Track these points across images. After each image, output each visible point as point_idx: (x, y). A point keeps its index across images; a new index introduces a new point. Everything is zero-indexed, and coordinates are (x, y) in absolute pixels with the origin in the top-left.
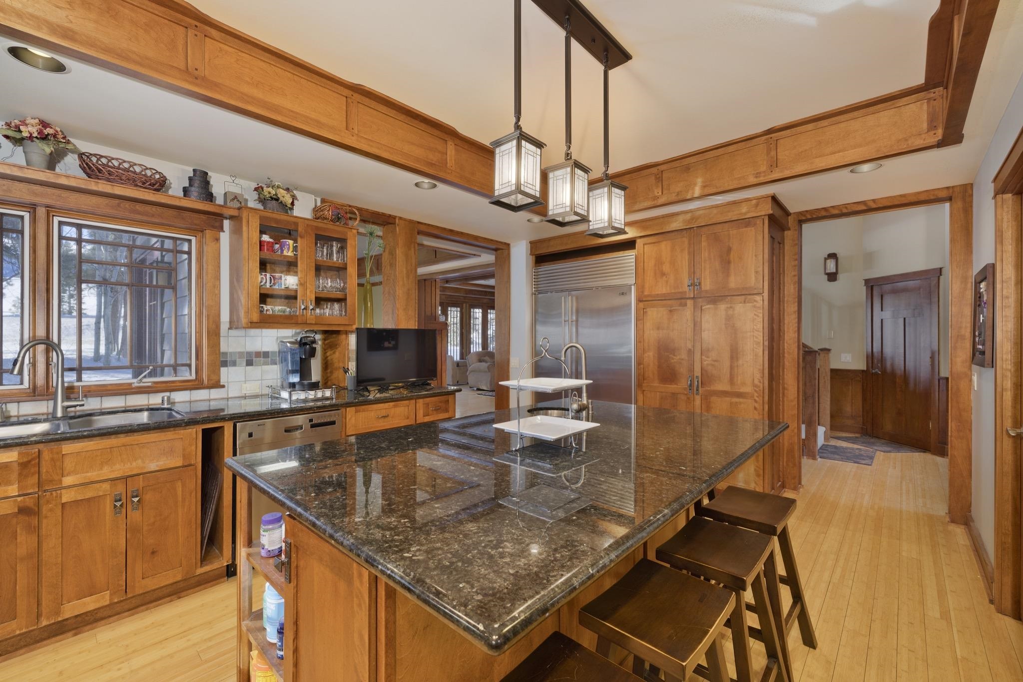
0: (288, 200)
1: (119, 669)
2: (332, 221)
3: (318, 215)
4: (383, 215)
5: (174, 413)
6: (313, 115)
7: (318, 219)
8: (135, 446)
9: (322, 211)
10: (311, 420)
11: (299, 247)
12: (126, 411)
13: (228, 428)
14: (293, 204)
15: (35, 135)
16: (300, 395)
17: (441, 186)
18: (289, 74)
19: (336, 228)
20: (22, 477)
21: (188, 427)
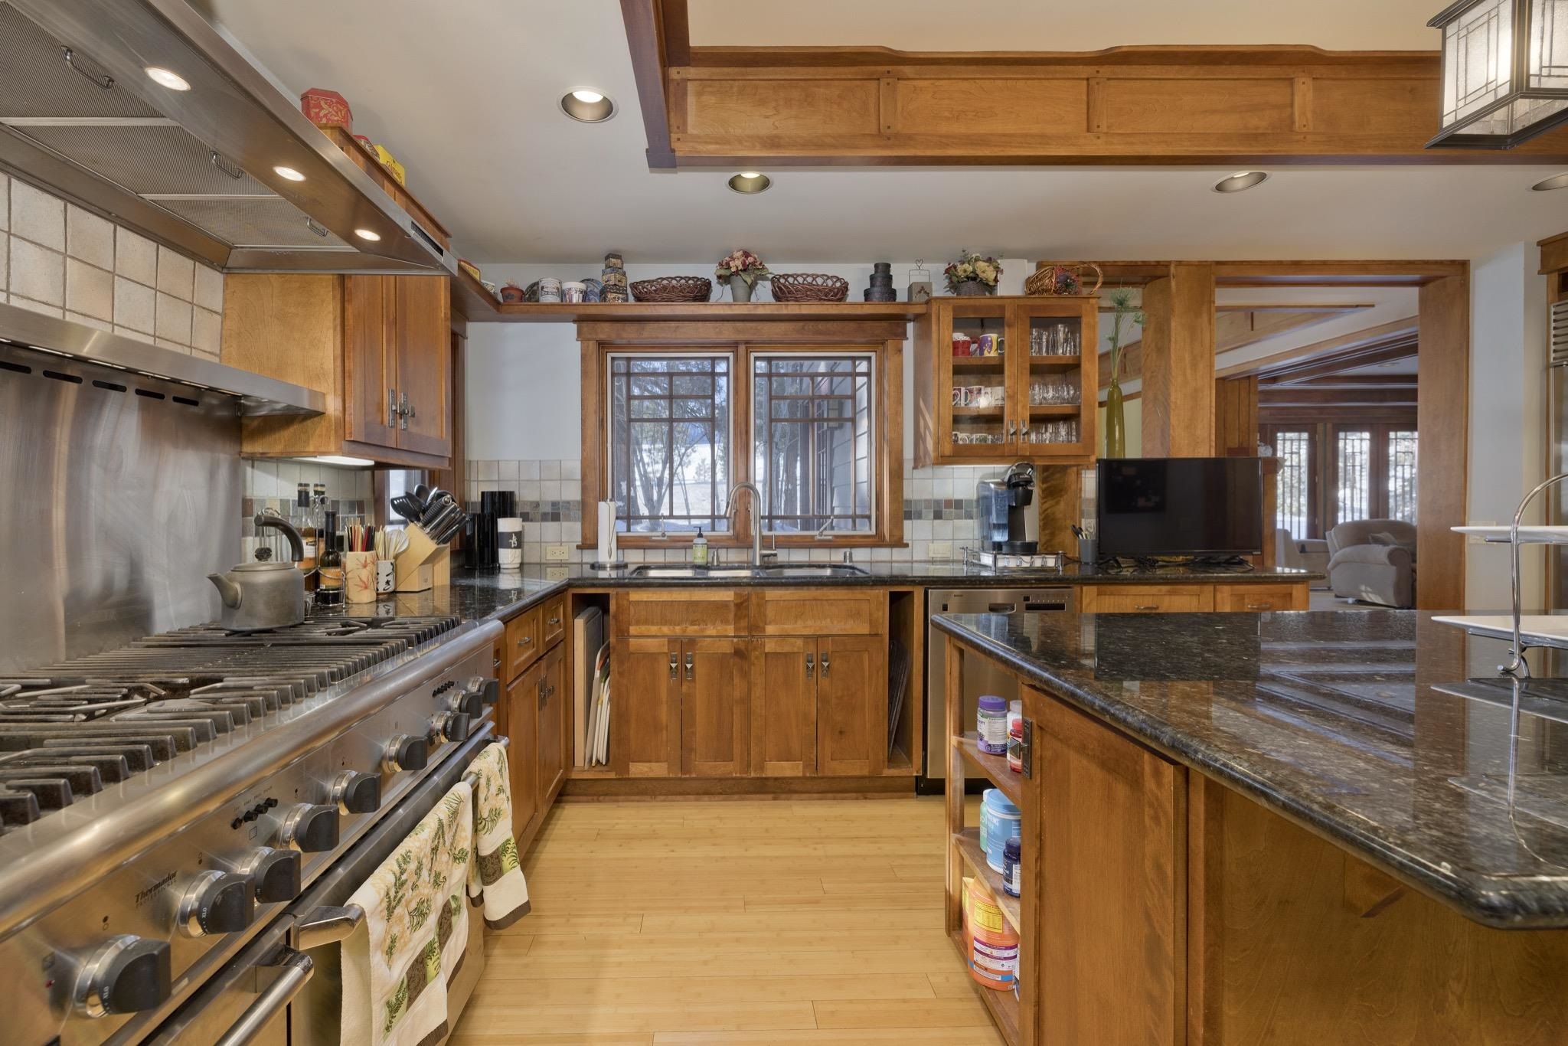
0: (989, 274)
1: (815, 849)
2: (1055, 292)
3: (1034, 287)
4: (1145, 264)
5: (857, 572)
6: (1035, 129)
7: (1034, 293)
8: (824, 602)
9: (1040, 280)
10: (1026, 599)
11: (1006, 343)
12: (810, 566)
13: (918, 594)
14: (996, 280)
15: (740, 267)
16: (1008, 562)
17: (1278, 176)
18: (999, 83)
19: (1062, 302)
20: (738, 618)
21: (875, 587)
